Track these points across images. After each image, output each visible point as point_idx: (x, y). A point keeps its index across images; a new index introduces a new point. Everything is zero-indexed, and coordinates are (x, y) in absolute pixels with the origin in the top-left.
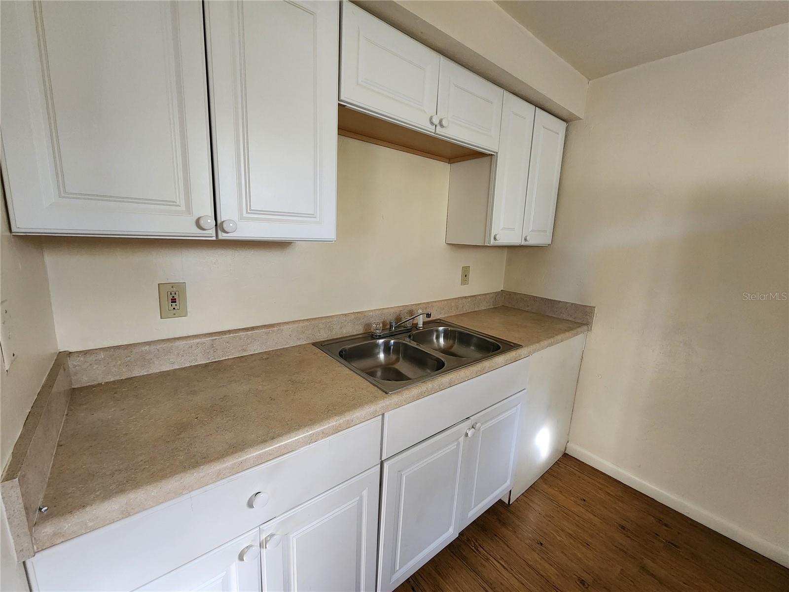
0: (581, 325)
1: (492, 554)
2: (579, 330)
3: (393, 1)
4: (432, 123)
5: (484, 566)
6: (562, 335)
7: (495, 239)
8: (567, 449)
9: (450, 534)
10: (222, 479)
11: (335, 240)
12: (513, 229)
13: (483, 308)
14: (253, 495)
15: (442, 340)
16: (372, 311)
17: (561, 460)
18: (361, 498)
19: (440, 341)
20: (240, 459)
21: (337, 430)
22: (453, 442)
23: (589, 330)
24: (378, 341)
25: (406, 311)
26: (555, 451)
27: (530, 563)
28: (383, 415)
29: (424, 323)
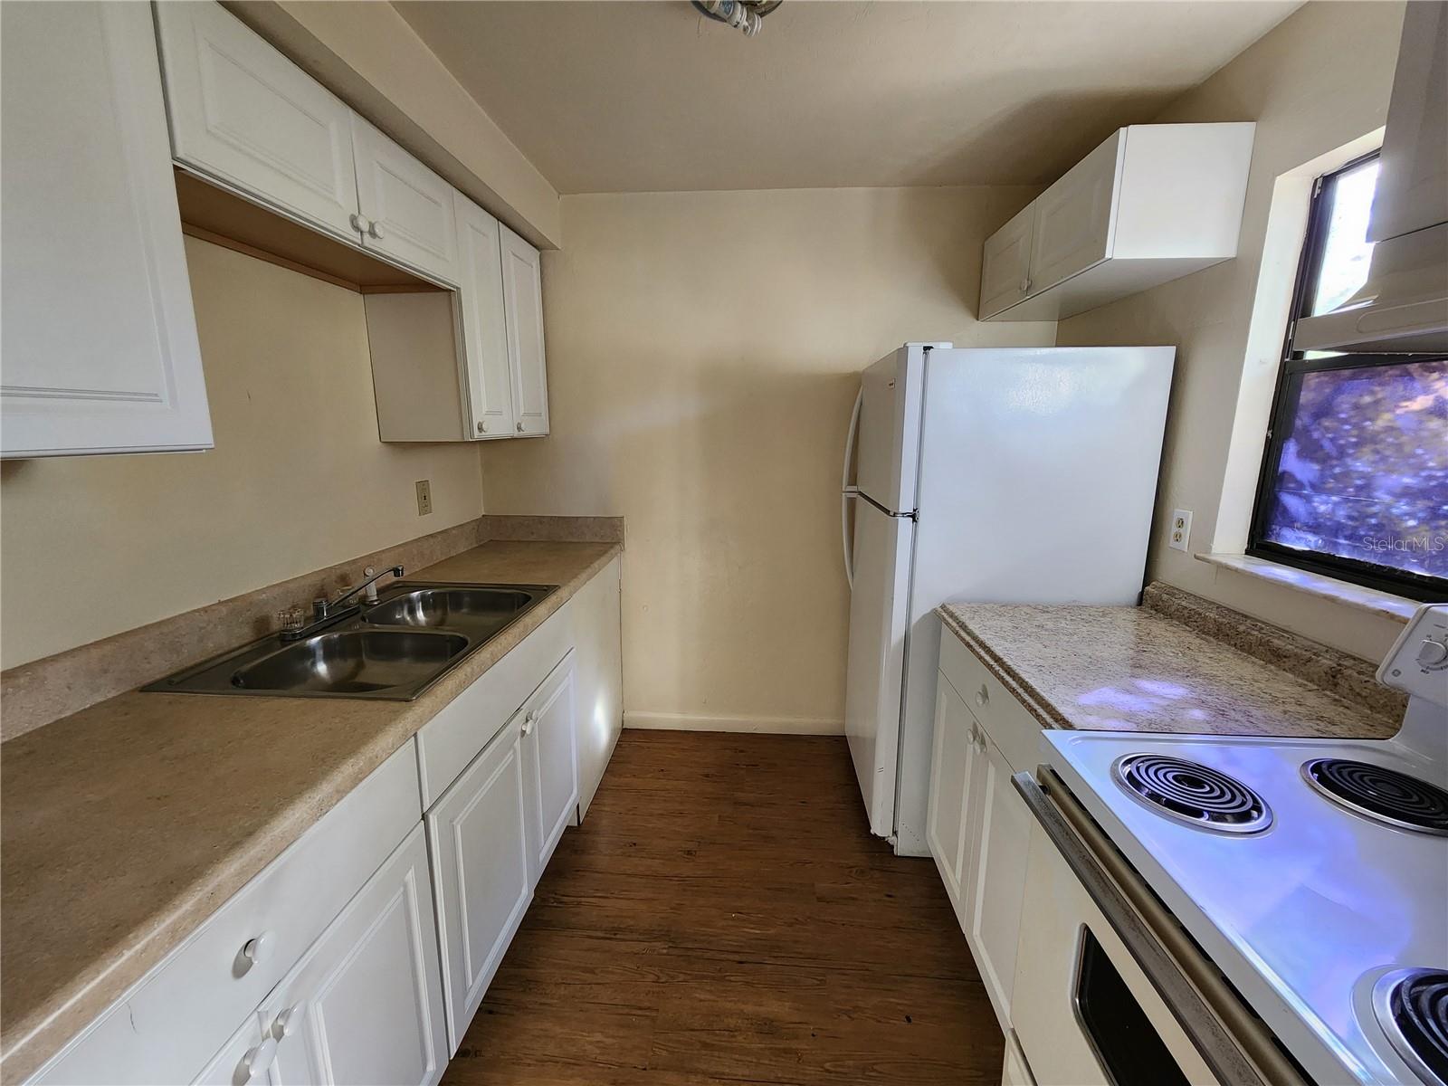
0: (612, 545)
1: (582, 894)
2: (612, 551)
3: (275, 3)
4: (357, 228)
5: (578, 914)
6: (598, 562)
7: (480, 429)
8: (625, 723)
9: (525, 895)
10: (181, 940)
11: (213, 446)
12: (500, 413)
13: (462, 550)
14: (241, 950)
15: (420, 615)
16: (262, 591)
17: (623, 739)
18: (405, 886)
19: (418, 615)
20: (209, 888)
21: (357, 780)
22: (509, 750)
23: (622, 550)
24: (308, 642)
25: (334, 578)
26: (613, 731)
27: (629, 872)
28: (415, 735)
29: (380, 591)
